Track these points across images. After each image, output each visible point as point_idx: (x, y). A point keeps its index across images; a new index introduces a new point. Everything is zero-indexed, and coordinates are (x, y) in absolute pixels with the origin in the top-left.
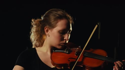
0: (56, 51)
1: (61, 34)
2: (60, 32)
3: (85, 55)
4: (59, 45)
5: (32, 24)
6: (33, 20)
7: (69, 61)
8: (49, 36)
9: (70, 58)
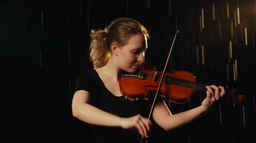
0: (125, 75)
6: (93, 32)
7: (146, 90)
8: (117, 56)
9: (147, 86)
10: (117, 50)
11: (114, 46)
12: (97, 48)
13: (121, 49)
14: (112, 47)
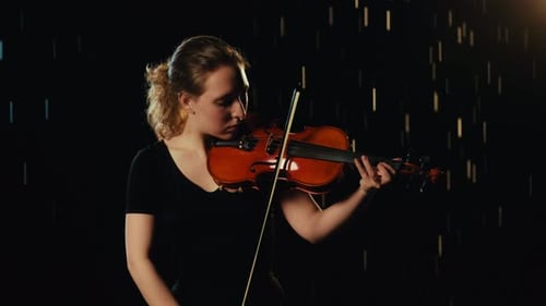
1: (222, 108)
5: (148, 79)
6: (148, 70)
7: (254, 171)
8: (194, 113)
9: (255, 164)
10: (191, 103)
11: (183, 97)
12: (160, 100)
13: (196, 101)
14: (181, 100)
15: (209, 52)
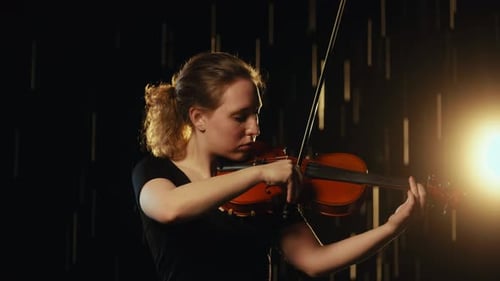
0: (225, 168)
2: (236, 116)
3: (311, 173)
4: (236, 151)
7: (269, 192)
9: (270, 186)
11: (195, 113)
14: (192, 116)
15: (225, 64)
